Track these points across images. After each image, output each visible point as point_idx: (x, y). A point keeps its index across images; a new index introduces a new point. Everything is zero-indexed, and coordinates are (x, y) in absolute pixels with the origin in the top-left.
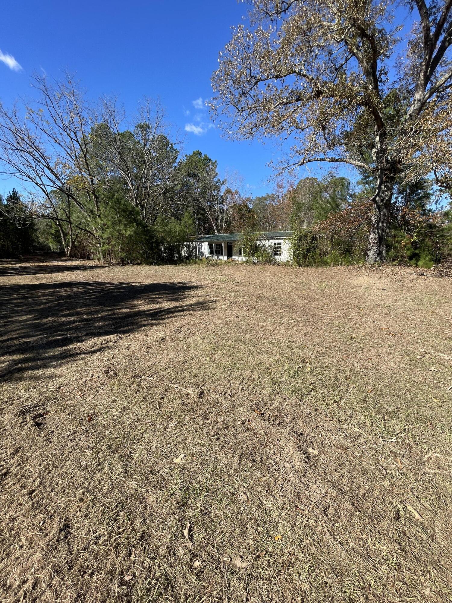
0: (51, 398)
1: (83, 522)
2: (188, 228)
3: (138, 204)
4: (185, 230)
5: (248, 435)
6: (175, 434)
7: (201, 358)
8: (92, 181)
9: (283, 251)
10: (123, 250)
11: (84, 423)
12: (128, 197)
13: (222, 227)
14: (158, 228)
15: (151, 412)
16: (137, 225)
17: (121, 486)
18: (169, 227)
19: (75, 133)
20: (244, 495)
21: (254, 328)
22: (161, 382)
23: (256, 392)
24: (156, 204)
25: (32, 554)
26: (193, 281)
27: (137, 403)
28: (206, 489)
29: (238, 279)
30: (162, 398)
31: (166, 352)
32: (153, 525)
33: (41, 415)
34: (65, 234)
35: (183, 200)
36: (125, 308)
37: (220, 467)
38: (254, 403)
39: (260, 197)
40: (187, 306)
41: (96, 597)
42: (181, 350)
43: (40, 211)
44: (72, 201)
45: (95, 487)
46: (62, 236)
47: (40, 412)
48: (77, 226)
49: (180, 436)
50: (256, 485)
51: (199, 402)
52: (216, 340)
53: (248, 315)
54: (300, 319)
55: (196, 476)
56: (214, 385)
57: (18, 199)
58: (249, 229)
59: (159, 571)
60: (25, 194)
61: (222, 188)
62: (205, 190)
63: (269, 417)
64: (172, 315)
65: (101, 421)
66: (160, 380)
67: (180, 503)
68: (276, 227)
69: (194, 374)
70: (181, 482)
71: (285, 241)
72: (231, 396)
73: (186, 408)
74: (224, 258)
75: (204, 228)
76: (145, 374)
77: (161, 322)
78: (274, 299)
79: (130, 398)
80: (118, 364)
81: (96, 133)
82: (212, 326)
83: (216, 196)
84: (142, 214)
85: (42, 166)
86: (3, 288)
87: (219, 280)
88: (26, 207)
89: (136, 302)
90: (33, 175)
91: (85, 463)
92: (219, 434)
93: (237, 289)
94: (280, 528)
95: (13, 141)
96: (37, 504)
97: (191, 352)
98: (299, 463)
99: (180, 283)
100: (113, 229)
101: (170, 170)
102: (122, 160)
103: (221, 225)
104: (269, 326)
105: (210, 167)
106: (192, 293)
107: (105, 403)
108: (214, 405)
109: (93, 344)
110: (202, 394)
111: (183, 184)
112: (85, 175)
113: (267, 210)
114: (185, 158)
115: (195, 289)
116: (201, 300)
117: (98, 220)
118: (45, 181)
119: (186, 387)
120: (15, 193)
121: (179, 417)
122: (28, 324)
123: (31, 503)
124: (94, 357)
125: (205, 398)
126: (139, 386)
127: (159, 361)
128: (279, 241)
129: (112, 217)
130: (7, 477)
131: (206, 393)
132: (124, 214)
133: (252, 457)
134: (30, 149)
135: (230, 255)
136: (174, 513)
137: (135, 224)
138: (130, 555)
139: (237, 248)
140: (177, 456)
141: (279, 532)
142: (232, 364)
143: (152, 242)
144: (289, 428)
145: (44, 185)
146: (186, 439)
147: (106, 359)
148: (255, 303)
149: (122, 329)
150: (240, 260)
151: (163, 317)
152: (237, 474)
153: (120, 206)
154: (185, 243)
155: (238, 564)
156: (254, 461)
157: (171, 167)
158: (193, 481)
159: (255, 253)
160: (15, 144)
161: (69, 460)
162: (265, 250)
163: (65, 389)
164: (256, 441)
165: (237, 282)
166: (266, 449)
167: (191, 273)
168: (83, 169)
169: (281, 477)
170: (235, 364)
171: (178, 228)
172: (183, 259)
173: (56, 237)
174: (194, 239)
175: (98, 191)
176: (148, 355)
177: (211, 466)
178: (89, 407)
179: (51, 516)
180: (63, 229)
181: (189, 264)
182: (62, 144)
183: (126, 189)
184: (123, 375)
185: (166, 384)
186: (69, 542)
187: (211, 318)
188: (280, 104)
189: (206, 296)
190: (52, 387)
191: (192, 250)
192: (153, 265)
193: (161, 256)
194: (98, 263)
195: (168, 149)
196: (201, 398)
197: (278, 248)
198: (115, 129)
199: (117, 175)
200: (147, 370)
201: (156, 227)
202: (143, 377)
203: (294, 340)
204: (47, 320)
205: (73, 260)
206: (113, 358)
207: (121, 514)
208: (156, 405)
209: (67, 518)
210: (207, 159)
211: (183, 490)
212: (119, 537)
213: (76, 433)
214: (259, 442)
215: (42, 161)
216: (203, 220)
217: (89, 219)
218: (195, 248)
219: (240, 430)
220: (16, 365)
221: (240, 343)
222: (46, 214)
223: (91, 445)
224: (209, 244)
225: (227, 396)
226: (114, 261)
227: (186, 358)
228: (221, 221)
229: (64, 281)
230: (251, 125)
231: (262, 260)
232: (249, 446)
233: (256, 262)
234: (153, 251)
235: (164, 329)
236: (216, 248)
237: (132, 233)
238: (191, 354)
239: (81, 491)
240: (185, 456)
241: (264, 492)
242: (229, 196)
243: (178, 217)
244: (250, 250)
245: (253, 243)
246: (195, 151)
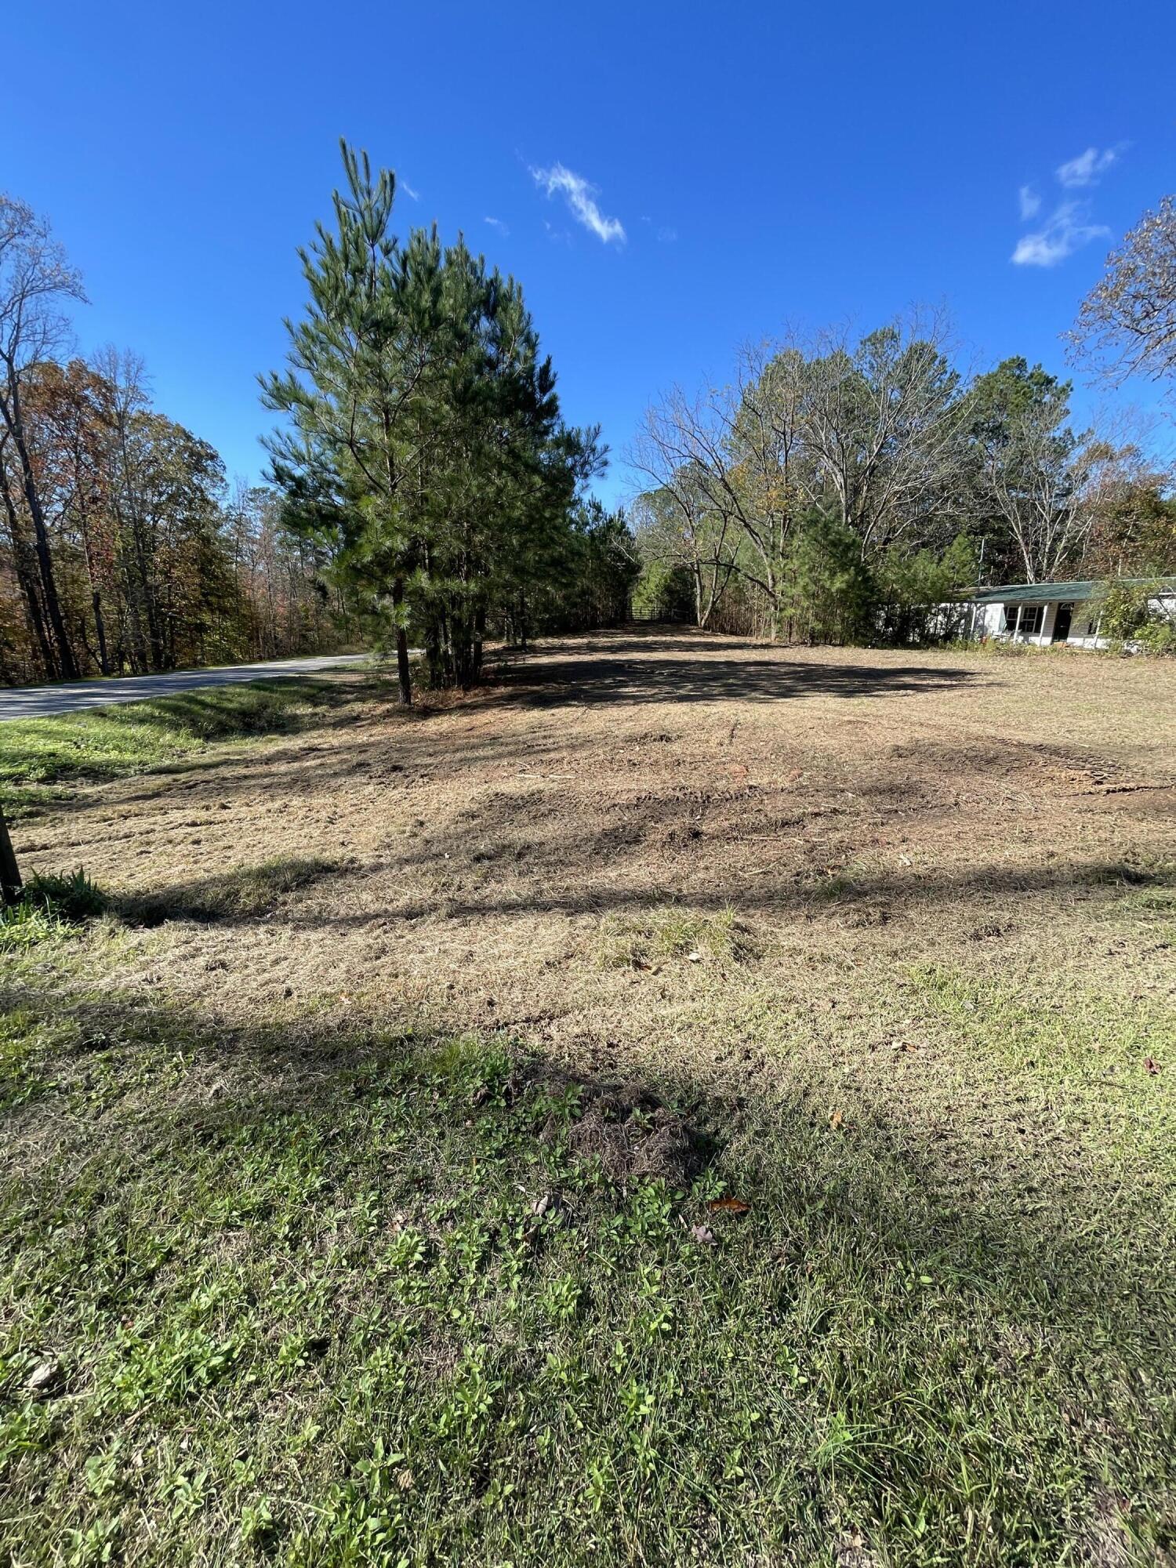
2: (957, 571)
3: (851, 524)
4: (950, 576)
10: (818, 618)
13: (1050, 565)
14: (888, 574)
16: (854, 570)
18: (913, 570)
35: (954, 504)
46: (698, 592)
74: (1042, 640)
100: (809, 578)
103: (1052, 556)
105: (1047, 400)
114: (974, 384)
129: (811, 557)
132: (833, 551)
135: (1061, 631)
139: (1085, 617)
150: (1086, 645)
154: (944, 605)
159: (1135, 629)
162: (1169, 623)
171: (932, 571)
172: (932, 640)
174: (969, 596)
181: (950, 649)
191: (959, 621)
192: (868, 648)
194: (766, 640)
201: (882, 572)
205: (710, 633)
210: (1042, 381)
217: (765, 562)
218: (967, 616)
224: (1005, 609)
226: (796, 637)
228: (1051, 547)
231: (1154, 647)
233: (1134, 650)
236: (1025, 616)
237: (843, 586)
244: (1121, 623)
245: (1133, 605)
246: (1006, 359)
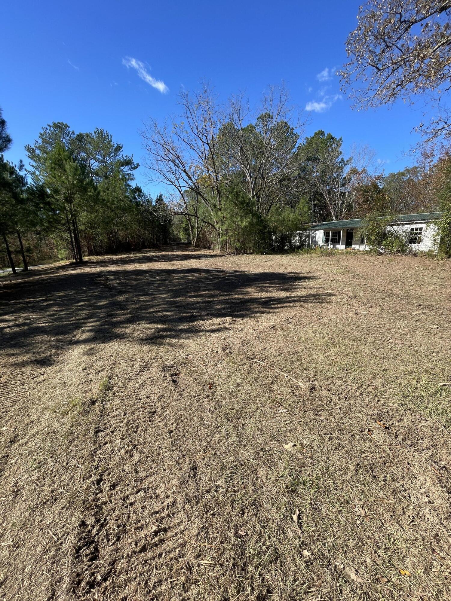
0: (182, 363)
1: (206, 469)
2: (303, 217)
3: (255, 195)
4: (299, 218)
5: (368, 445)
6: (285, 421)
7: (313, 352)
8: (217, 178)
9: (424, 238)
10: (238, 240)
11: (206, 389)
12: (245, 189)
13: (341, 213)
14: (272, 218)
15: (262, 394)
16: (252, 216)
17: (236, 453)
18: (282, 216)
19: (206, 137)
20: (361, 509)
21: (379, 329)
22: (272, 368)
23: (378, 401)
24: (272, 193)
25: (172, 479)
26: (304, 271)
27: (249, 382)
28: (317, 486)
29: (357, 270)
30: (272, 383)
31: (276, 340)
32: (264, 497)
33: (176, 375)
34: (193, 228)
35: (299, 186)
36: (239, 294)
37: (333, 469)
38: (376, 412)
39: (396, 172)
40: (297, 297)
41: (217, 536)
42: (291, 340)
43: (176, 209)
44: (200, 198)
45: (215, 445)
46: (190, 229)
47: (175, 371)
48: (202, 220)
49: (290, 424)
50: (377, 504)
51: (310, 396)
52: (330, 336)
53: (370, 313)
54: (447, 325)
55: (306, 468)
56: (327, 383)
57: (162, 200)
58: (378, 213)
59: (269, 541)
60: (167, 195)
61: (345, 168)
62: (325, 173)
63: (396, 433)
64: (283, 305)
65: (219, 390)
66: (270, 366)
67: (290, 488)
68: (415, 208)
69: (305, 367)
70: (291, 469)
71: (428, 226)
72: (346, 398)
73: (296, 398)
74: (341, 247)
75: (320, 214)
76: (256, 357)
77: (272, 310)
78: (408, 297)
79: (243, 377)
80: (233, 344)
81: (223, 133)
82: (326, 320)
83: (337, 178)
84: (257, 205)
85: (180, 170)
86: (151, 271)
87: (335, 271)
88: (167, 206)
89: (248, 290)
90: (173, 179)
91: (207, 423)
92: (331, 434)
93: (356, 282)
94: (408, 563)
95: (162, 153)
96: (175, 442)
97: (302, 345)
98: (440, 501)
99: (291, 273)
100: (231, 221)
101: (288, 157)
102: (243, 154)
103: (341, 210)
104: (399, 329)
105: (333, 146)
106: (304, 283)
107: (222, 376)
108: (326, 403)
109: (213, 323)
110: (313, 389)
111: (301, 170)
112: (211, 173)
113: (404, 188)
114: (305, 141)
115: (307, 280)
116: (314, 292)
117: (219, 213)
118: (182, 183)
119: (296, 378)
120: (161, 195)
121: (289, 405)
122: (166, 301)
123: (170, 440)
124: (213, 335)
125: (317, 393)
126: (251, 367)
127: (269, 348)
128: (419, 226)
129: (231, 210)
130: (155, 415)
131: (317, 389)
132: (241, 206)
133: (372, 472)
134: (172, 158)
135: (349, 243)
136: (283, 495)
137: (251, 215)
138: (243, 513)
139: (359, 236)
140: (287, 443)
141: (407, 568)
142: (349, 364)
143: (265, 232)
144: (425, 455)
145: (180, 186)
146: (296, 429)
147: (223, 337)
148: (381, 299)
149: (235, 313)
150: (361, 249)
151: (273, 306)
152: (352, 483)
153: (238, 198)
154: (298, 232)
155: (351, 575)
156: (375, 477)
157: (290, 154)
158: (302, 472)
159: (383, 241)
160: (163, 156)
161: (195, 416)
162: (397, 237)
163: (192, 357)
164: (377, 455)
165: (357, 275)
166: (391, 469)
167: (302, 263)
168: (210, 168)
169: (412, 507)
170: (353, 365)
171: (292, 216)
172: (294, 249)
173: (186, 230)
174: (308, 227)
175: (221, 187)
176: (259, 340)
177: (322, 464)
178: (210, 376)
179: (184, 456)
180: (192, 223)
181: (300, 253)
182: (196, 149)
183: (245, 182)
184: (237, 354)
185: (276, 370)
186: (196, 481)
187: (324, 311)
188: (443, 44)
189: (320, 288)
190: (182, 354)
191: (305, 239)
192: (263, 254)
193: (273, 245)
194: (217, 253)
195: (288, 135)
196: (312, 392)
197: (416, 234)
198: (239, 126)
199: (237, 169)
200: (258, 354)
201: (269, 217)
202: (255, 360)
203: (437, 350)
204: (179, 299)
205: (197, 250)
206: (229, 337)
207: (236, 475)
208: (267, 389)
209: (195, 462)
210: (330, 138)
211: (292, 477)
212: (234, 494)
213: (200, 395)
214: (381, 457)
215: (181, 166)
216: (320, 206)
217: (212, 213)
218: (308, 236)
219: (357, 437)
220: (159, 332)
221: (359, 344)
222: (180, 211)
223: (212, 409)
224: (324, 233)
225: (341, 397)
226: (229, 251)
227: (296, 349)
228: (340, 206)
229: (190, 267)
230: (394, 83)
231: (392, 249)
232: (368, 458)
233: (382, 251)
234: (265, 241)
235: (275, 317)
236: (333, 236)
237: (247, 224)
238: (302, 347)
239: (205, 444)
240: (295, 445)
241: (387, 516)
242: (354, 178)
243: (292, 205)
244: (376, 238)
245: (381, 229)
246: (317, 131)
